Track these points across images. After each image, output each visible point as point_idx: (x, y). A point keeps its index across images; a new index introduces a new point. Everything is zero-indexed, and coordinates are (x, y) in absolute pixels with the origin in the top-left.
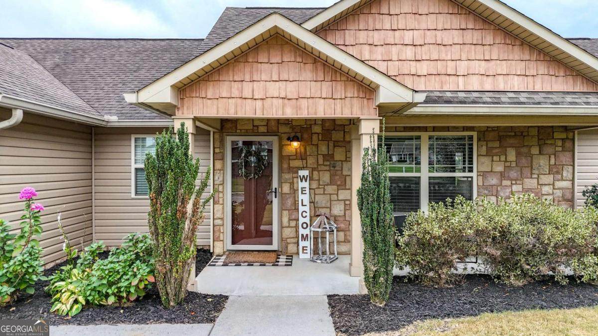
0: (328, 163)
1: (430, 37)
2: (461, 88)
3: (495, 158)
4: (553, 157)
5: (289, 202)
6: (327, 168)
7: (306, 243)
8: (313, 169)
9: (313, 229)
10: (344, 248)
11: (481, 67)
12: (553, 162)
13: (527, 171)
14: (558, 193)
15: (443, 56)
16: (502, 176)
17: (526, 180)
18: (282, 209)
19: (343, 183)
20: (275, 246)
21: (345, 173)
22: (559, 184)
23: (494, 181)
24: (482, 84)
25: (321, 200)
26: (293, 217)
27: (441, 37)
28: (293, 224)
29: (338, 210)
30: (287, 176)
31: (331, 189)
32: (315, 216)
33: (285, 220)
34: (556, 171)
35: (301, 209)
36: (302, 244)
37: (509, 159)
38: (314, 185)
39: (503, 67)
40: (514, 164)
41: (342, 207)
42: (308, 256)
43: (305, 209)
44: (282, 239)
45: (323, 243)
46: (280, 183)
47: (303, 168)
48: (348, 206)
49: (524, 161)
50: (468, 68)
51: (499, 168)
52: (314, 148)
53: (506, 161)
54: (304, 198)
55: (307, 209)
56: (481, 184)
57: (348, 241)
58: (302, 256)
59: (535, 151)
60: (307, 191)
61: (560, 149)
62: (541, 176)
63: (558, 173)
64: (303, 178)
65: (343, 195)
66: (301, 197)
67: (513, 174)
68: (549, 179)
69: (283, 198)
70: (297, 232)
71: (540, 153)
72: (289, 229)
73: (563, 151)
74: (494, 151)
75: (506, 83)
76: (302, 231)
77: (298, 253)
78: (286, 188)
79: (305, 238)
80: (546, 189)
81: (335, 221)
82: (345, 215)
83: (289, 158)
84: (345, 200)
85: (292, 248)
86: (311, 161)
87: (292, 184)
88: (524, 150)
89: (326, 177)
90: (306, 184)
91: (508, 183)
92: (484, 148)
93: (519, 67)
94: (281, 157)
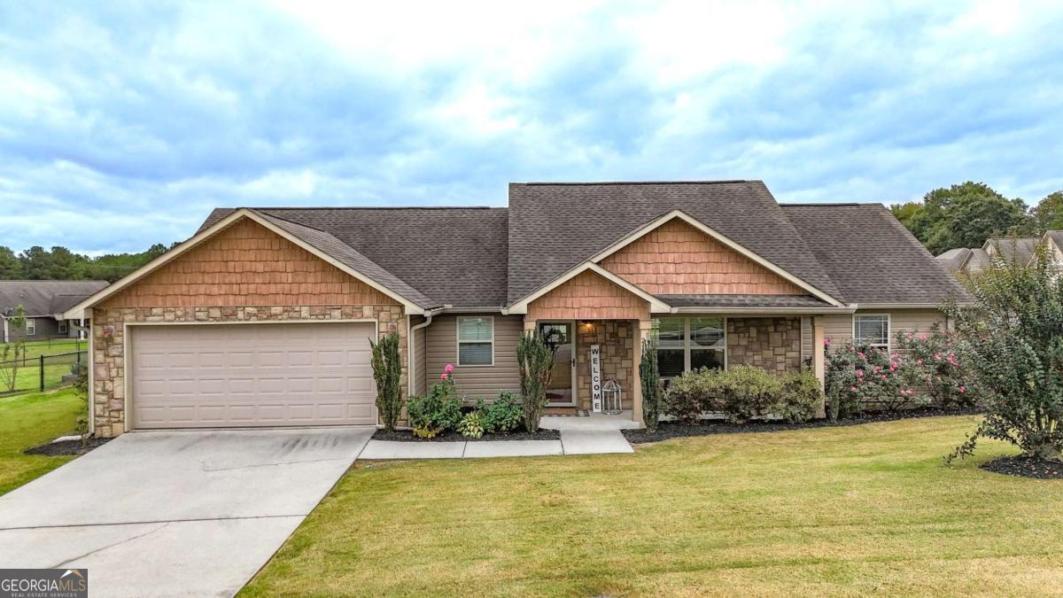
0: (613, 339)
1: (686, 258)
2: (707, 293)
3: (742, 335)
4: (784, 334)
5: (584, 370)
6: (613, 343)
7: (599, 401)
8: (602, 345)
9: (604, 390)
10: (627, 404)
11: (720, 278)
12: (784, 338)
13: (765, 345)
14: (789, 361)
15: (695, 271)
16: (747, 348)
17: (765, 352)
18: (578, 375)
19: (625, 354)
20: (574, 403)
21: (627, 347)
22: (789, 354)
23: (740, 352)
24: (721, 290)
25: (609, 368)
26: (587, 381)
27: (694, 257)
28: (587, 386)
29: (621, 375)
30: (581, 349)
31: (616, 360)
32: (604, 380)
33: (581, 384)
34: (786, 344)
35: (594, 375)
36: (595, 401)
37: (751, 335)
38: (603, 356)
39: (735, 278)
40: (755, 340)
41: (625, 373)
42: (600, 410)
43: (596, 375)
44: (579, 398)
45: (612, 401)
46: (577, 355)
47: (594, 344)
48: (630, 372)
49: (763, 337)
50: (712, 278)
51: (744, 342)
52: (603, 328)
53: (749, 337)
54: (596, 367)
55: (598, 375)
56: (730, 354)
57: (630, 399)
58: (595, 410)
59: (771, 329)
60: (598, 361)
61: (790, 328)
62: (776, 349)
63: (788, 345)
64: (594, 352)
65: (626, 363)
66: (593, 365)
67: (755, 347)
68: (782, 350)
69: (579, 366)
70: (591, 392)
71: (776, 331)
72: (584, 391)
73: (793, 329)
74: (740, 329)
75: (737, 289)
76: (594, 392)
77: (592, 409)
78: (582, 359)
79: (597, 397)
80: (780, 358)
81: (620, 384)
82: (627, 379)
83: (584, 336)
84: (627, 368)
85: (586, 405)
86: (600, 338)
87: (586, 355)
88: (763, 329)
89: (612, 350)
90: (597, 356)
91: (751, 354)
92: (733, 327)
93: (747, 278)
94: (578, 336)
